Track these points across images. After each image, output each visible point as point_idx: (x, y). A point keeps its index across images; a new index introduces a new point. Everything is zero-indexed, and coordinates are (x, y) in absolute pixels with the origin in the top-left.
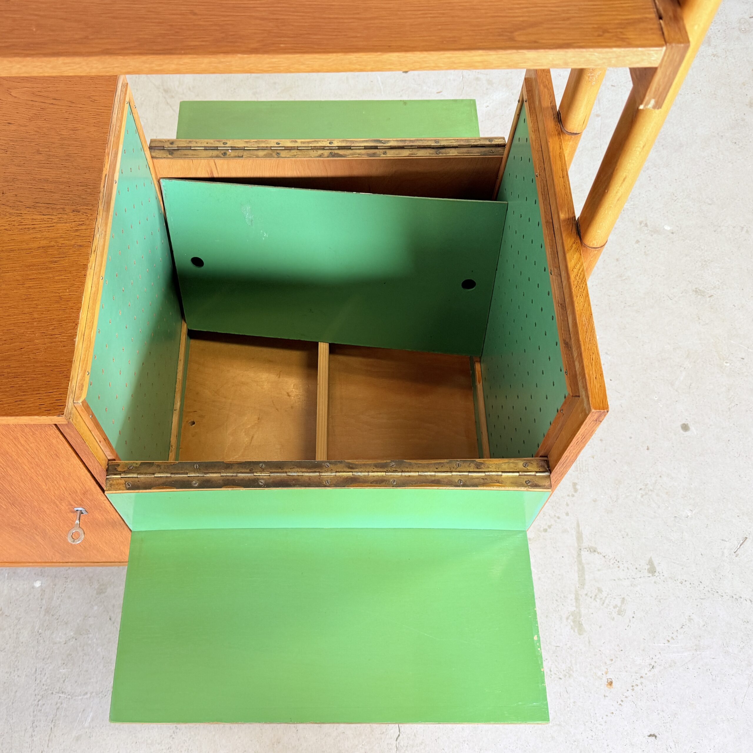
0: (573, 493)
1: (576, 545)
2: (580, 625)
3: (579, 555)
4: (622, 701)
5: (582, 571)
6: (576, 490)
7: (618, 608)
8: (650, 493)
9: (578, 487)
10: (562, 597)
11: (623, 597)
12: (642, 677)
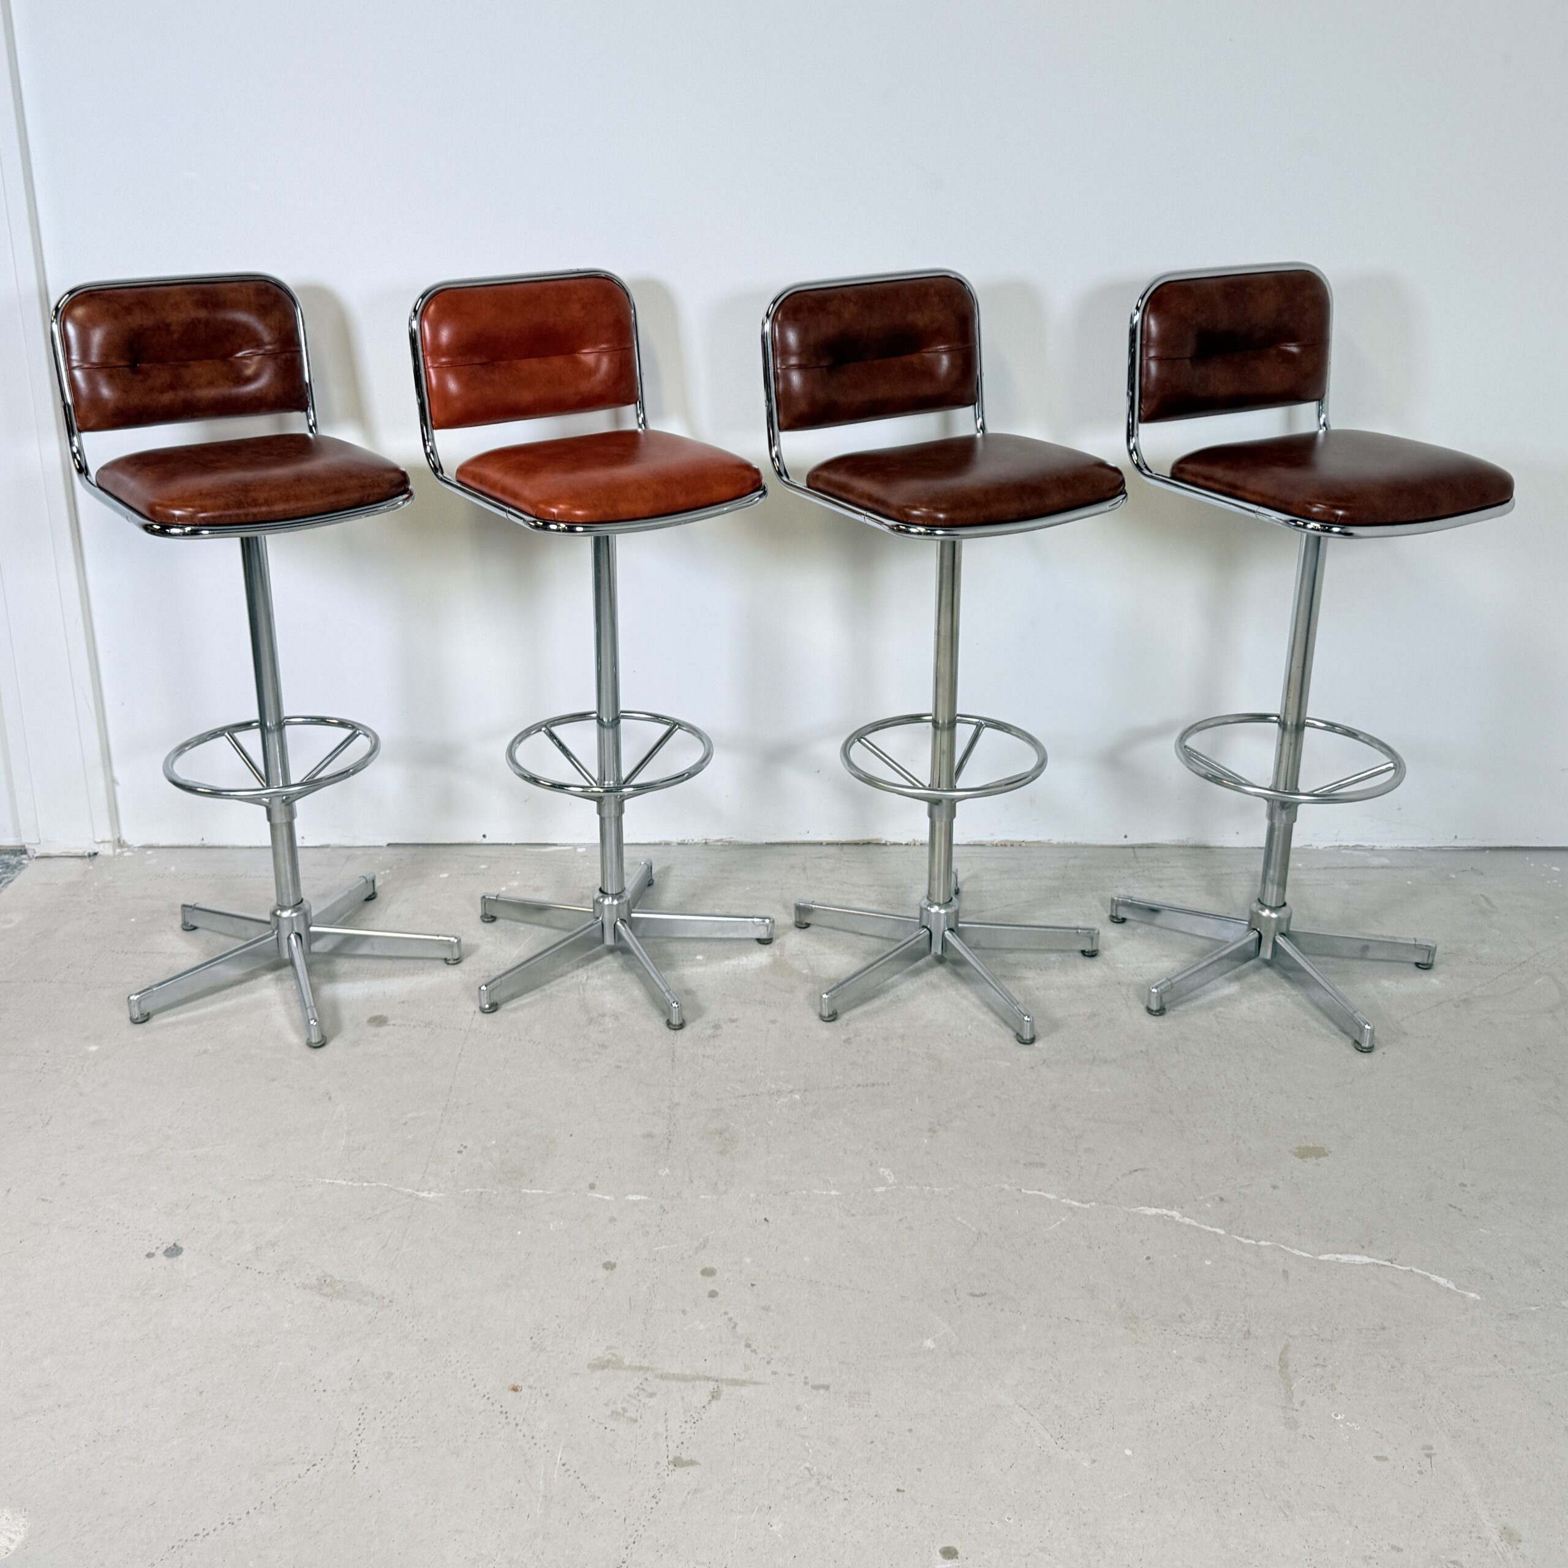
0: (810, 1384)
1: (724, 1377)
2: (603, 1367)
3: (708, 1379)
4: (489, 1398)
5: (683, 1378)
6: (817, 1387)
7: (621, 1412)
8: (814, 1481)
9: (822, 1391)
10: (646, 1353)
11: (639, 1419)
12: (517, 1425)
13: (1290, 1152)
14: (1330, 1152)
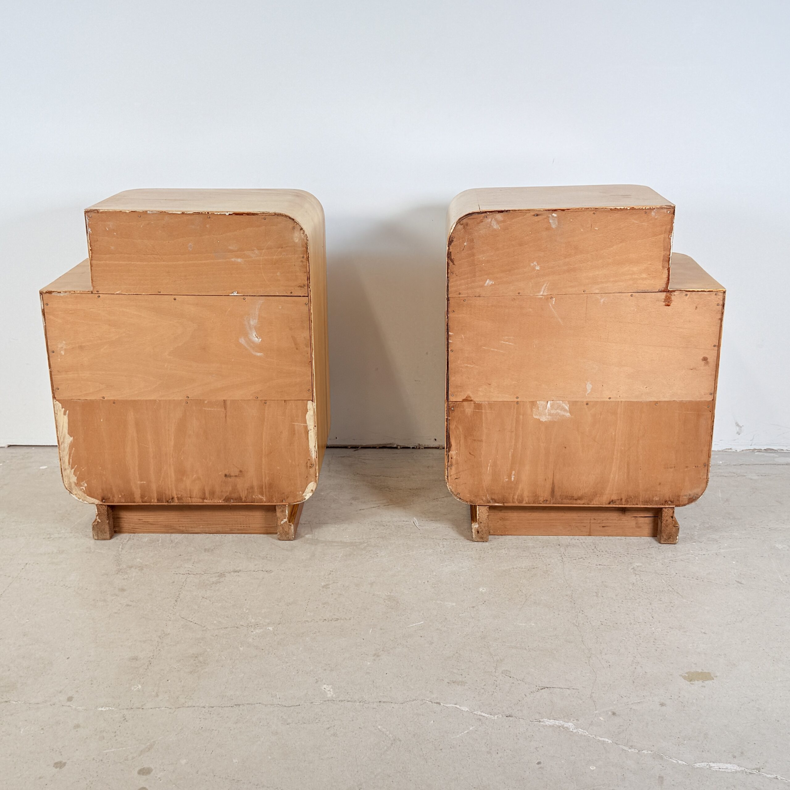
13: (681, 675)
14: (716, 677)
